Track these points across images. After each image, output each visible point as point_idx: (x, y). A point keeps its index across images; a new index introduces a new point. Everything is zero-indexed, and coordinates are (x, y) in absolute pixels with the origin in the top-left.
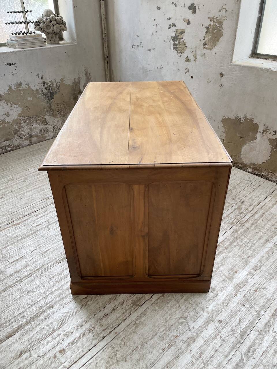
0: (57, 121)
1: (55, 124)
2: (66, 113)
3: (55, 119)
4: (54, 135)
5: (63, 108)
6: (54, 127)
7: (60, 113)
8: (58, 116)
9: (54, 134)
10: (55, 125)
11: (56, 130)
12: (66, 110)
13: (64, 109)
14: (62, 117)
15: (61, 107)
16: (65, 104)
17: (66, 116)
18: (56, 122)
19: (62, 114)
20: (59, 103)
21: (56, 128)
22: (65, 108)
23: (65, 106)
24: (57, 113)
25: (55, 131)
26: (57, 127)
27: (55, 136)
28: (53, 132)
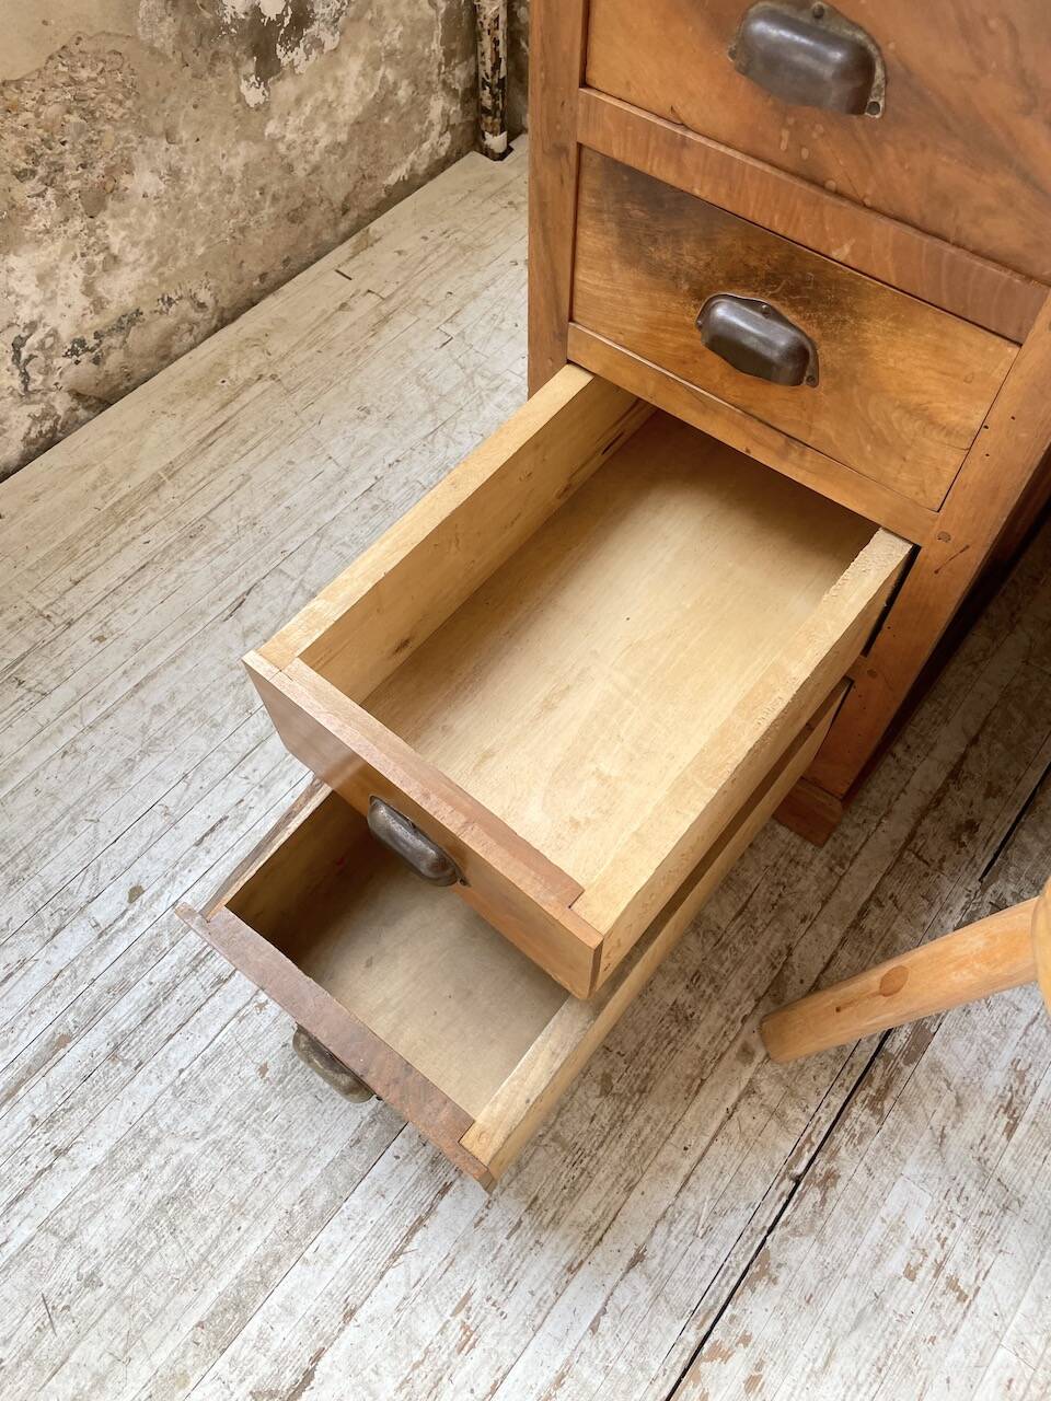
0: (42, 279)
1: (26, 314)
2: (110, 170)
3: (12, 260)
4: (36, 420)
5: (74, 118)
6: (17, 346)
7: (49, 182)
8: (40, 221)
9: (36, 410)
10: (32, 326)
11: (47, 371)
12: (107, 144)
13: (81, 131)
14: (77, 224)
15: (51, 111)
16: (84, 74)
17: (110, 203)
18: (29, 288)
19: (73, 184)
20: (18, 83)
21: (42, 343)
22: (89, 115)
23: (91, 92)
24: (23, 191)
25: (37, 380)
26: (54, 334)
27: (48, 424)
28: (27, 394)
